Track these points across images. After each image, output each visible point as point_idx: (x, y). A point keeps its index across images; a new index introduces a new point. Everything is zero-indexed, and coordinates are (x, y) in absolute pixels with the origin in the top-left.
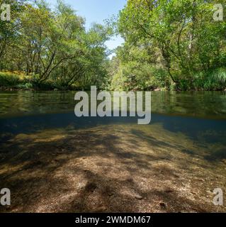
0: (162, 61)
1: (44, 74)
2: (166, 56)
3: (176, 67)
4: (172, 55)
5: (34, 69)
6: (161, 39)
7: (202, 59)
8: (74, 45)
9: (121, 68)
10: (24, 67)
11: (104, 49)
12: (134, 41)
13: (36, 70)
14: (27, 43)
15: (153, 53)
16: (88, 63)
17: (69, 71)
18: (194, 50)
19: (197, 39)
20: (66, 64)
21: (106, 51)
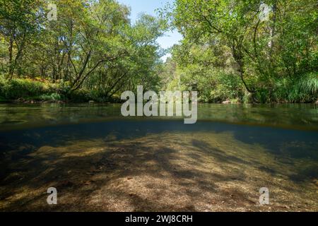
0: (232, 64)
1: (75, 81)
2: (238, 57)
3: (251, 72)
4: (246, 56)
5: (63, 75)
6: (232, 35)
7: (285, 61)
8: (115, 43)
9: (179, 73)
10: (50, 72)
11: (155, 48)
12: (195, 37)
13: (66, 76)
14: (53, 40)
15: (221, 53)
16: (134, 66)
17: (109, 77)
18: (275, 49)
19: (279, 34)
20: (104, 68)
21: (158, 51)
